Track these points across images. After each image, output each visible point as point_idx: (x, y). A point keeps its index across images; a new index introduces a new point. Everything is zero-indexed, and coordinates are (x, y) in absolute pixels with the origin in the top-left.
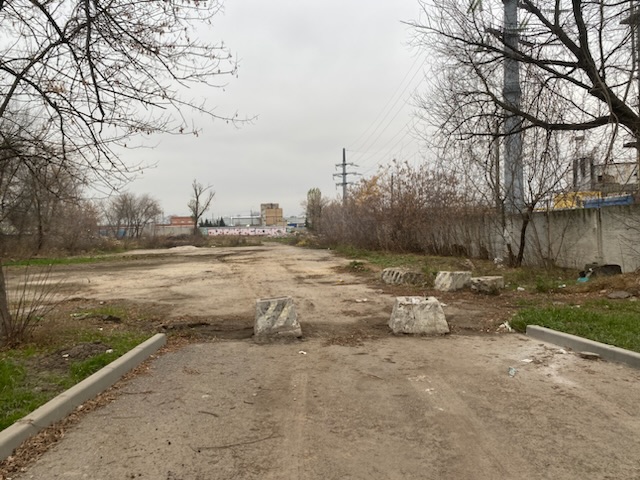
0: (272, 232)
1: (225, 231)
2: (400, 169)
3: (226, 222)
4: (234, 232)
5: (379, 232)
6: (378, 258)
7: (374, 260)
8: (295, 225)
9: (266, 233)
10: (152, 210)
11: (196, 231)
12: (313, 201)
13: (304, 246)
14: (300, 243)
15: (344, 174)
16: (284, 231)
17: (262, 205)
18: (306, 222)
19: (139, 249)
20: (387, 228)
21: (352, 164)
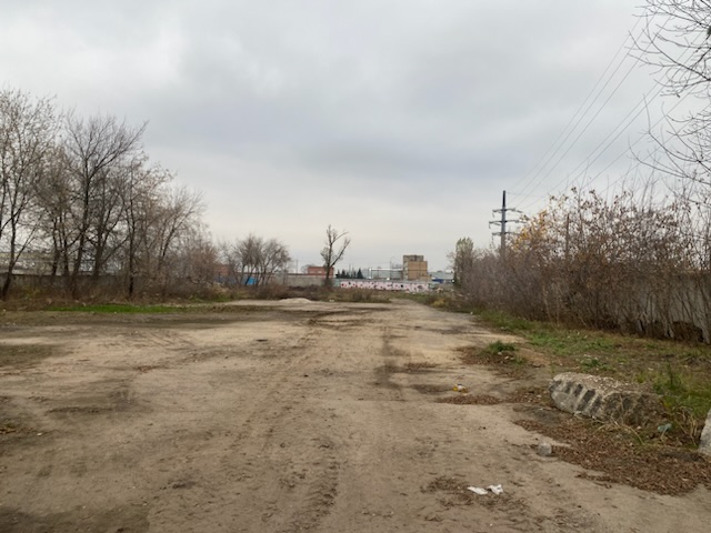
0: (411, 287)
1: (360, 284)
2: (582, 203)
3: (364, 274)
4: (369, 285)
5: (546, 294)
6: (542, 335)
7: (536, 339)
8: (441, 281)
9: (405, 288)
10: (280, 256)
11: (328, 282)
12: (462, 253)
13: (441, 307)
14: (436, 303)
15: (504, 222)
16: (425, 287)
17: (405, 256)
18: (455, 279)
19: (248, 298)
20: (558, 288)
21: (513, 210)
